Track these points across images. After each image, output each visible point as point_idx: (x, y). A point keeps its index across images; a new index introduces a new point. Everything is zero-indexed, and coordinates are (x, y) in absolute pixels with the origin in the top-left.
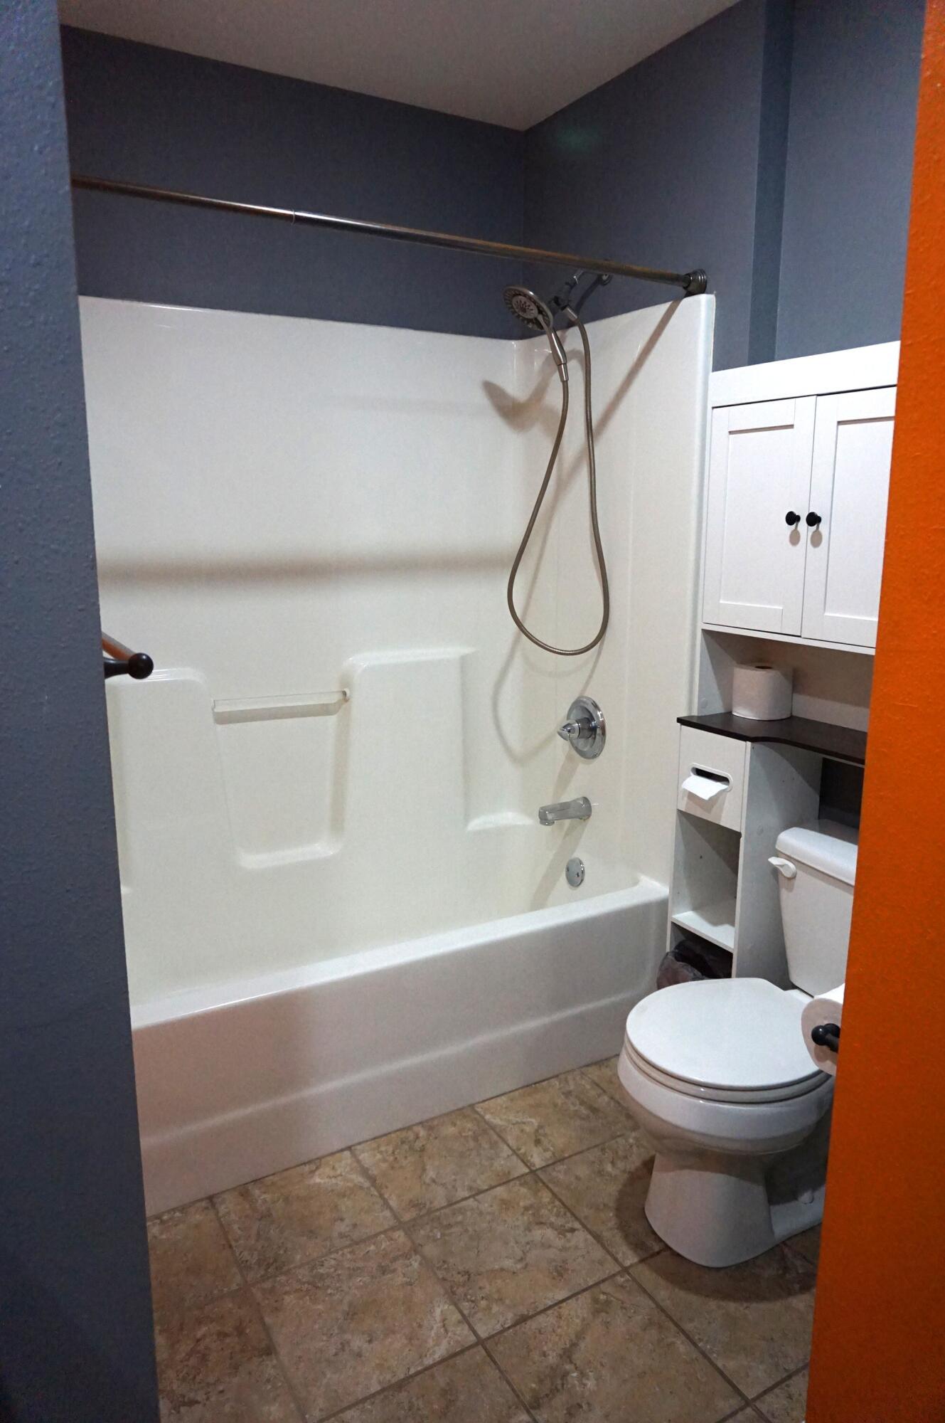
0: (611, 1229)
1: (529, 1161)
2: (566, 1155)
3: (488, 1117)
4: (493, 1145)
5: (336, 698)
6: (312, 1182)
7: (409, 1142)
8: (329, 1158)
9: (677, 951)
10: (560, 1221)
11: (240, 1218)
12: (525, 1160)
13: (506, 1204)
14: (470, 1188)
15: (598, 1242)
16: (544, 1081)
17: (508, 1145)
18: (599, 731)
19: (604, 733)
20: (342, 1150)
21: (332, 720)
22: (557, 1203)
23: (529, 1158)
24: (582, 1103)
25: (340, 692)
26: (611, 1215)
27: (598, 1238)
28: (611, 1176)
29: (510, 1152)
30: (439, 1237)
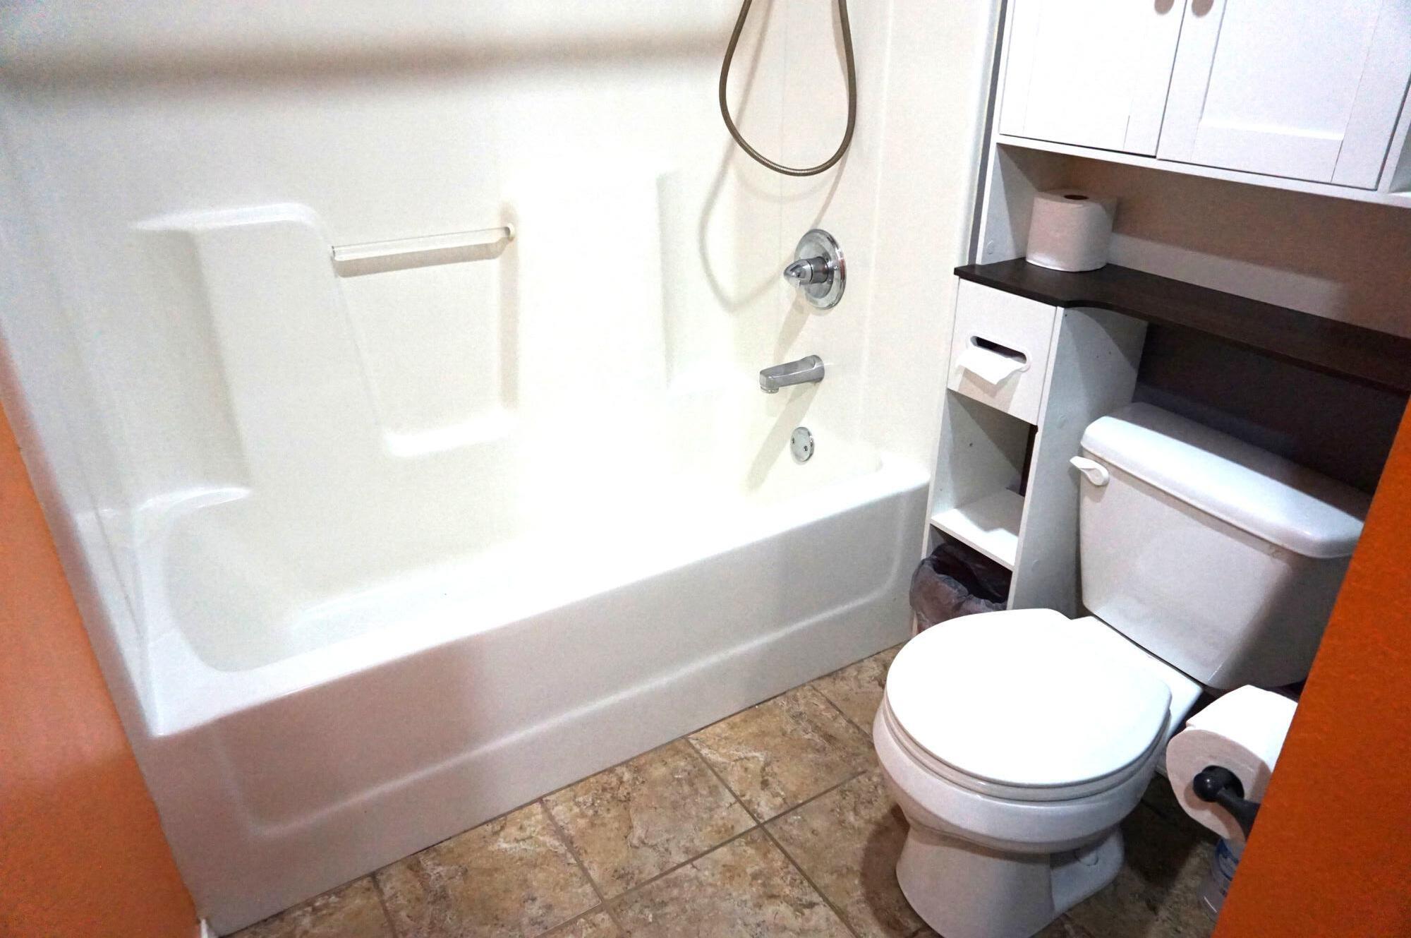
0: (858, 902)
1: (755, 811)
2: (801, 802)
3: (704, 751)
4: (713, 791)
5: (495, 237)
6: (496, 847)
7: (612, 788)
8: (516, 813)
9: (935, 557)
10: (796, 893)
11: (409, 901)
12: (751, 809)
13: (731, 872)
14: (687, 851)
15: (842, 919)
16: (770, 699)
17: (730, 790)
18: (837, 275)
19: (843, 277)
20: (532, 803)
21: (494, 265)
22: (791, 867)
23: (756, 807)
24: (816, 729)
25: (501, 228)
26: (856, 882)
27: (841, 913)
28: (854, 827)
29: (733, 800)
30: (651, 920)
